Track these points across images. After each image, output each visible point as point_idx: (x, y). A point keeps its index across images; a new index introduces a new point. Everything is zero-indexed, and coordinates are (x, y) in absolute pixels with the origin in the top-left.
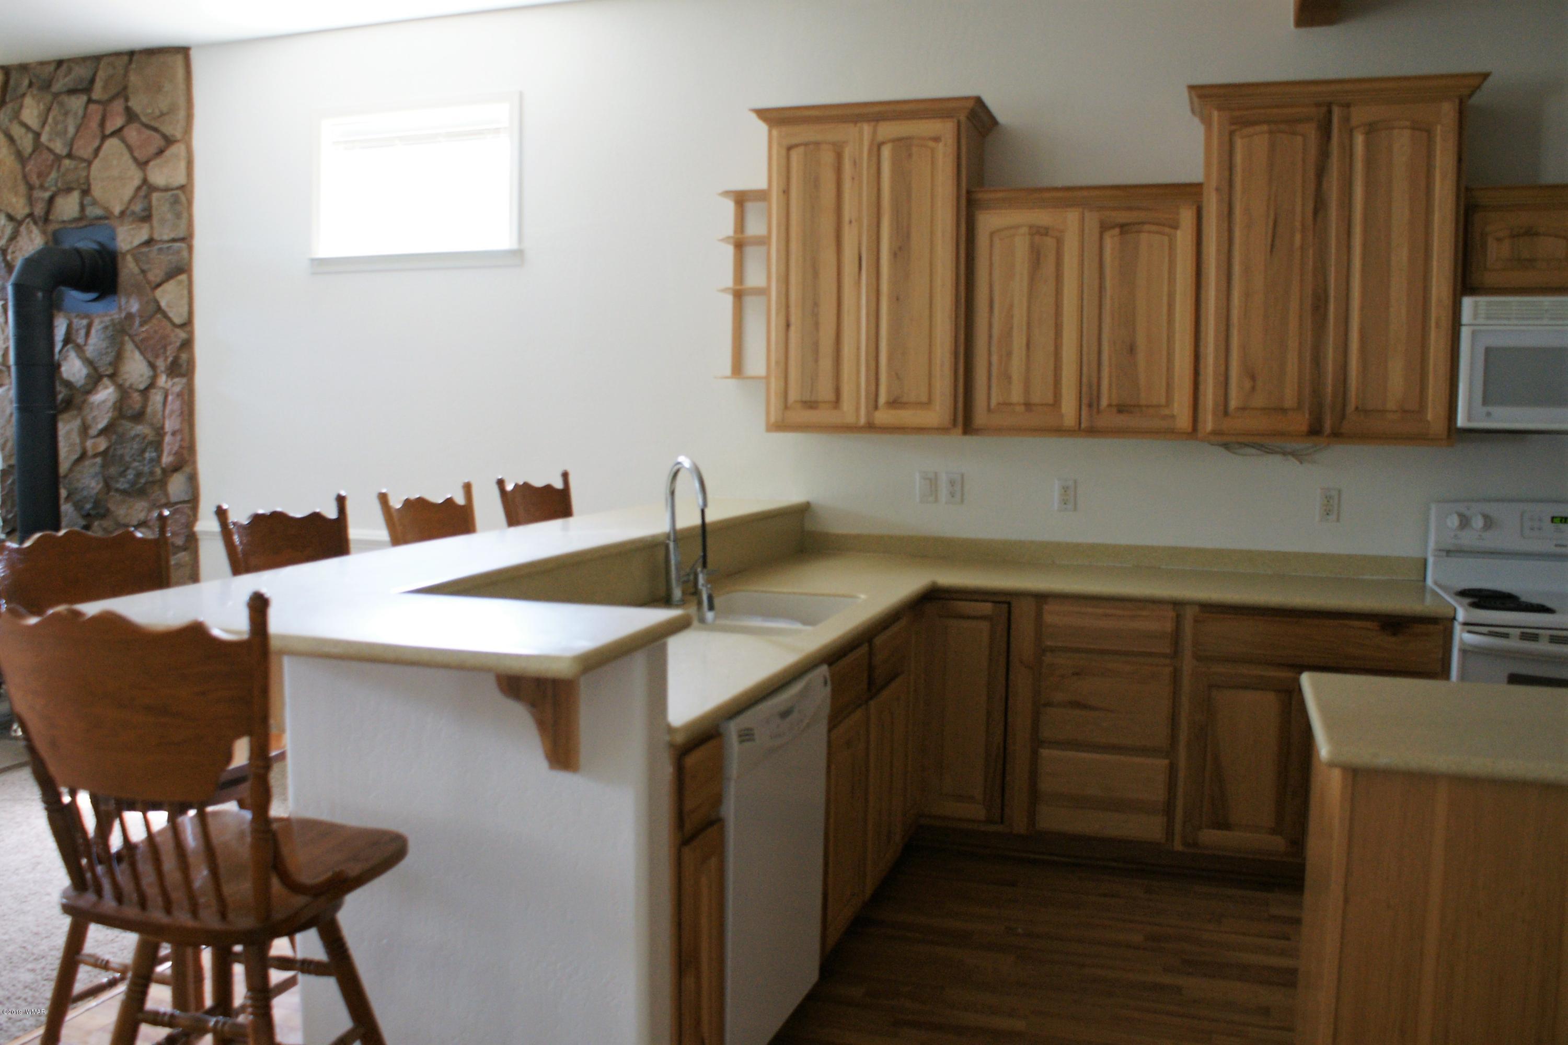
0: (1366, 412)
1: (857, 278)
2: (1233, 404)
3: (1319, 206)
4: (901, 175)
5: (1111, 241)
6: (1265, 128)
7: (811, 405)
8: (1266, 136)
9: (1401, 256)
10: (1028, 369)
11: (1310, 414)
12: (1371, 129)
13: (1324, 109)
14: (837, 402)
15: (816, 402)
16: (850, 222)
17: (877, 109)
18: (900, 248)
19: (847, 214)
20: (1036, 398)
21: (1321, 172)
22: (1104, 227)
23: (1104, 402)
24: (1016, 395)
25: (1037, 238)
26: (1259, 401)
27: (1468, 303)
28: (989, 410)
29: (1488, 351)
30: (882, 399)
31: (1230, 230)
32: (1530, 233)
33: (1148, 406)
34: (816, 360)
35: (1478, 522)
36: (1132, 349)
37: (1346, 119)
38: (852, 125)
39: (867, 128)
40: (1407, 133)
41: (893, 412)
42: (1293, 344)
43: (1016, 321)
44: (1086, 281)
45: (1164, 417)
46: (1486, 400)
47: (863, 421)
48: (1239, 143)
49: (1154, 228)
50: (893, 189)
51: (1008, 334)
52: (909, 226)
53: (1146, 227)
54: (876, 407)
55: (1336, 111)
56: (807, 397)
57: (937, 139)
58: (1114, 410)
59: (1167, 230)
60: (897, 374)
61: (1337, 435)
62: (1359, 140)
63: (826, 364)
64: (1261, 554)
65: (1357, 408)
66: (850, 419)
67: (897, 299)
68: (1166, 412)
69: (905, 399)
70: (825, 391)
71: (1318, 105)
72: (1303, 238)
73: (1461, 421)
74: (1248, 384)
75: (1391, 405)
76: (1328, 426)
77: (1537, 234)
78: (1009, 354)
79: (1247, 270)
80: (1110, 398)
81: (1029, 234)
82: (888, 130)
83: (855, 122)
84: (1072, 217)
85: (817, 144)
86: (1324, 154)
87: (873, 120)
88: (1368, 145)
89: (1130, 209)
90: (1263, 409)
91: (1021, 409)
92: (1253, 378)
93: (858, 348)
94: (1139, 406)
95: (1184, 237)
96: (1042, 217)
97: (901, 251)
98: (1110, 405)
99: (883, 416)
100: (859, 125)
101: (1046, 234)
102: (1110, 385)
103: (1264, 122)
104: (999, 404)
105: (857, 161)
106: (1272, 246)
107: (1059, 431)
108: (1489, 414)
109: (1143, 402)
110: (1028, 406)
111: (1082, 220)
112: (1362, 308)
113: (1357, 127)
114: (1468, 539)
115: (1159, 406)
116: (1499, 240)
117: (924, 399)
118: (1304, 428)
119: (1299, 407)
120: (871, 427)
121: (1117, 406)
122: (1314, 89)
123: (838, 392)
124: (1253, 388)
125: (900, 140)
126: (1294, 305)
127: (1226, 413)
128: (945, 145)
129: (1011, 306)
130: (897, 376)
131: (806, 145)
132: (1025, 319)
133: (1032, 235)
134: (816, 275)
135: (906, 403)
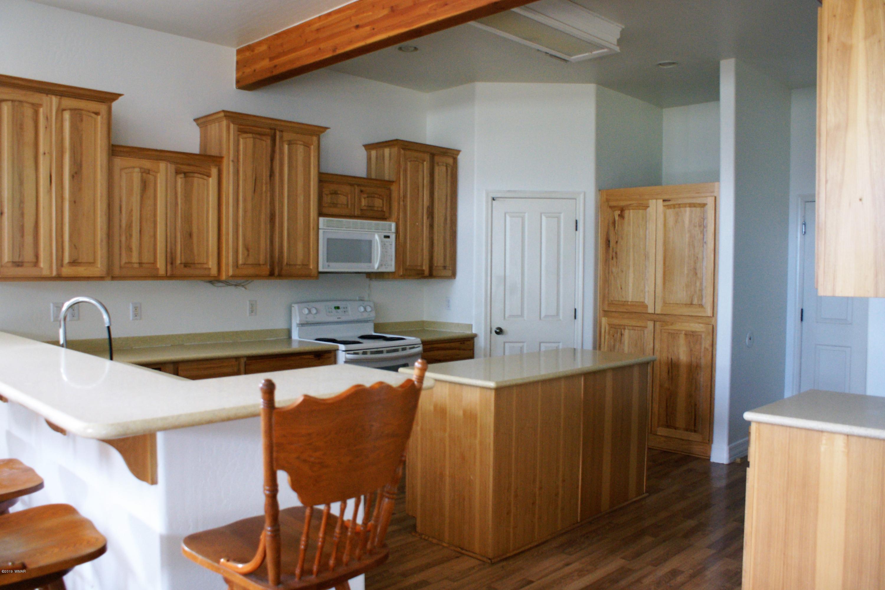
0: (290, 265)
1: (49, 187)
2: (240, 262)
3: (272, 175)
4: (75, 129)
5: (180, 180)
6: (251, 135)
7: (18, 264)
8: (252, 139)
9: (301, 199)
10: (141, 244)
11: (270, 266)
12: (290, 143)
13: (273, 131)
14: (36, 263)
15: (22, 262)
16: (45, 154)
17: (62, 89)
18: (76, 173)
19: (41, 150)
20: (145, 260)
21: (272, 159)
22: (177, 172)
23: (178, 262)
24: (135, 259)
25: (144, 175)
26: (251, 261)
27: (321, 219)
28: (121, 267)
29: (329, 240)
30: (67, 260)
31: (238, 180)
32: (335, 193)
33: (198, 263)
34: (23, 236)
35: (314, 311)
36: (191, 235)
37: (281, 137)
38: (45, 95)
39: (55, 100)
40: (302, 147)
41: (74, 268)
42: (263, 235)
43: (134, 218)
44: (168, 199)
45: (206, 269)
46: (328, 260)
47: (54, 273)
48: (241, 141)
49: (199, 176)
50: (71, 138)
51: (130, 226)
52: (81, 161)
53: (196, 175)
54: (62, 266)
55: (278, 133)
56: (17, 259)
57: (97, 114)
58: (182, 266)
59: (205, 177)
60: (75, 246)
61: (280, 276)
62: (286, 147)
63: (29, 239)
64: (227, 333)
65: (287, 264)
66: (46, 272)
67: (74, 202)
68: (205, 266)
69: (80, 261)
70: (29, 255)
71: (271, 129)
72: (266, 187)
73: (321, 269)
74: (246, 253)
75: (299, 262)
76: (276, 272)
77: (338, 194)
78: (131, 236)
79: (245, 200)
80: (181, 260)
81: (140, 172)
82: (68, 102)
83: (47, 94)
84: (162, 165)
85: (21, 102)
86: (273, 151)
87: (59, 95)
88: (289, 149)
89: (189, 165)
90: (252, 264)
91: (136, 266)
92: (248, 250)
93: (51, 230)
94: (194, 264)
95: (212, 181)
96: (147, 164)
97: (76, 175)
98: (181, 263)
99: (66, 271)
100: (49, 96)
101: (149, 173)
102: (181, 253)
103: (250, 133)
104: (126, 263)
105: (49, 118)
106: (255, 190)
107: (156, 277)
108: (329, 266)
109: (196, 262)
110: (140, 263)
111: (167, 169)
112: (288, 220)
113: (285, 141)
114: (311, 319)
115: (203, 264)
116: (327, 195)
117: (91, 260)
118: (268, 273)
119: (265, 264)
120: (59, 278)
121: (184, 263)
122: (267, 121)
123: (37, 256)
124: (248, 255)
125: (75, 109)
126: (263, 216)
127: (237, 267)
128: (102, 118)
129: (132, 210)
130: (74, 246)
131: (13, 101)
132: (139, 217)
133: (142, 173)
134: (21, 183)
135: (80, 263)
